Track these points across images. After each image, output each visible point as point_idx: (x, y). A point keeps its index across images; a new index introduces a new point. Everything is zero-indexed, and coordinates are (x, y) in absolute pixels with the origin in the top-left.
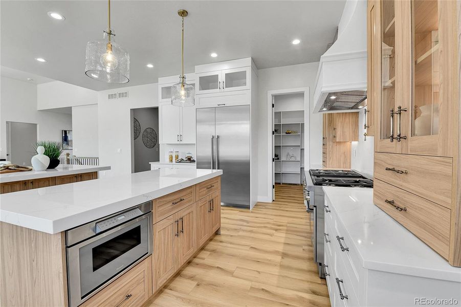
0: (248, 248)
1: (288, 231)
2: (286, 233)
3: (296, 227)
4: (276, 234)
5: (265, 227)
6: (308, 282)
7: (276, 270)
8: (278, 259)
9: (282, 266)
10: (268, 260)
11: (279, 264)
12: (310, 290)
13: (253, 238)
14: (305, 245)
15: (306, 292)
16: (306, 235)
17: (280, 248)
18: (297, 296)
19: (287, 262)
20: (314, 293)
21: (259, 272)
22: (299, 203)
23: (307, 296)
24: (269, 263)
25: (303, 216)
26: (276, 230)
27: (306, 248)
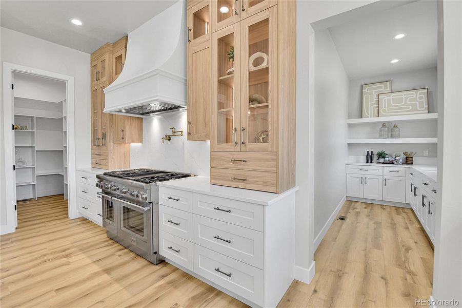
0: (54, 294)
1: (83, 250)
2: (84, 253)
3: (88, 243)
4: (70, 260)
5: (46, 261)
6: (151, 274)
7: (116, 287)
8: (105, 278)
9: (118, 280)
10: (96, 286)
11: (112, 281)
12: (160, 277)
13: (42, 281)
14: (116, 252)
15: (159, 280)
16: (106, 244)
17: (95, 268)
18: (156, 288)
19: (117, 273)
20: (163, 276)
21: (102, 301)
22: (59, 219)
23: (162, 282)
24: (101, 288)
25: (83, 230)
26: (67, 256)
27: (120, 253)
